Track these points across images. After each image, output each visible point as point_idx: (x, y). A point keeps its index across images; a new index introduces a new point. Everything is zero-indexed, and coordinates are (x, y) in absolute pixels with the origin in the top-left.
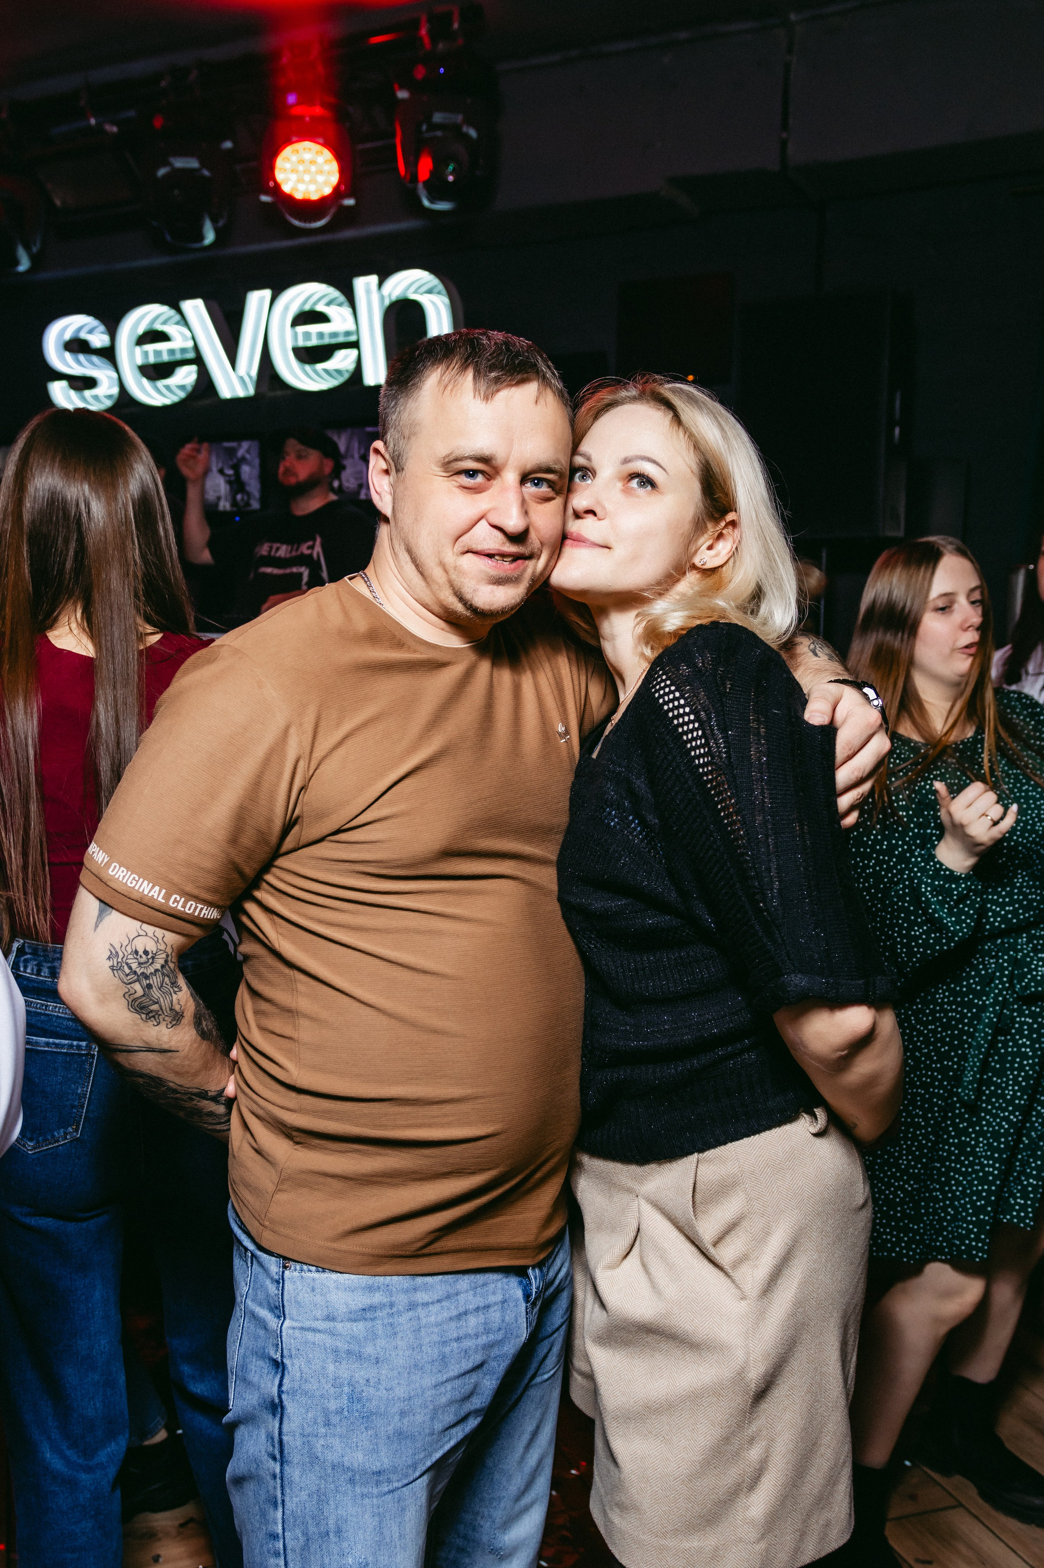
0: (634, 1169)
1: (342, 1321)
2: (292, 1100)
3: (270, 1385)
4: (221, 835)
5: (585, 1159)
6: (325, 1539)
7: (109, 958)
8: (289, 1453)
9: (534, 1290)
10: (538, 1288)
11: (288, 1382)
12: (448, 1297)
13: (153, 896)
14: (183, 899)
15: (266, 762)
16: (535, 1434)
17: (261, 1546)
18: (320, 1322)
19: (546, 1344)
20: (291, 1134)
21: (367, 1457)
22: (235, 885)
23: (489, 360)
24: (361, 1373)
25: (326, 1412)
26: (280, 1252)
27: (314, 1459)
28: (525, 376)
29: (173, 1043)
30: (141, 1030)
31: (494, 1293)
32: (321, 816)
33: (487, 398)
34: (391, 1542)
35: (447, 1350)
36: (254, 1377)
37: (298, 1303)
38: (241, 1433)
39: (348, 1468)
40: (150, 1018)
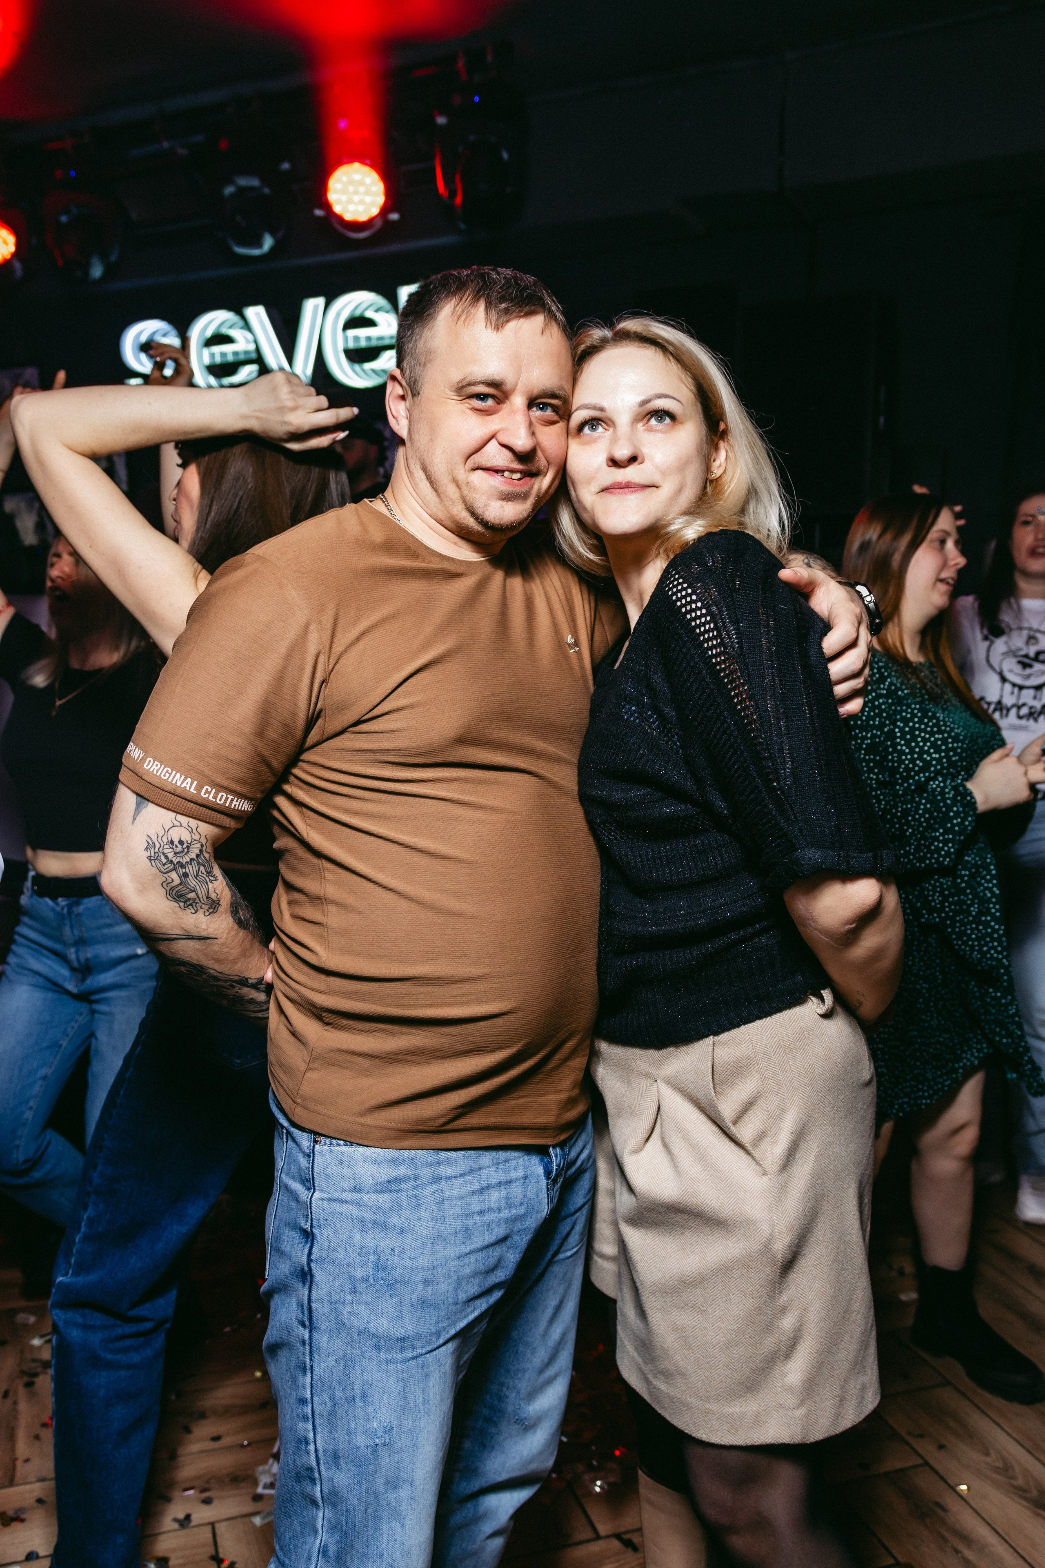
0: (651, 1053)
1: (368, 1193)
2: (322, 981)
3: (300, 1254)
4: (248, 728)
5: (604, 1046)
6: (351, 1404)
7: (146, 849)
8: (317, 1320)
9: (555, 1167)
10: (558, 1165)
11: (316, 1251)
12: (471, 1172)
13: (185, 787)
14: (214, 790)
15: (289, 657)
16: (558, 1308)
17: (292, 1411)
18: (347, 1193)
19: (569, 1222)
20: (321, 1015)
21: (392, 1324)
22: (264, 778)
23: (499, 293)
24: (387, 1242)
25: (352, 1279)
26: (311, 1127)
27: (341, 1325)
28: (532, 308)
29: (211, 930)
30: (180, 918)
31: (516, 1169)
32: (341, 708)
33: (498, 328)
34: (415, 1406)
35: (470, 1222)
36: (286, 1247)
37: (327, 1175)
38: (276, 1301)
39: (373, 1335)
40: (188, 906)
